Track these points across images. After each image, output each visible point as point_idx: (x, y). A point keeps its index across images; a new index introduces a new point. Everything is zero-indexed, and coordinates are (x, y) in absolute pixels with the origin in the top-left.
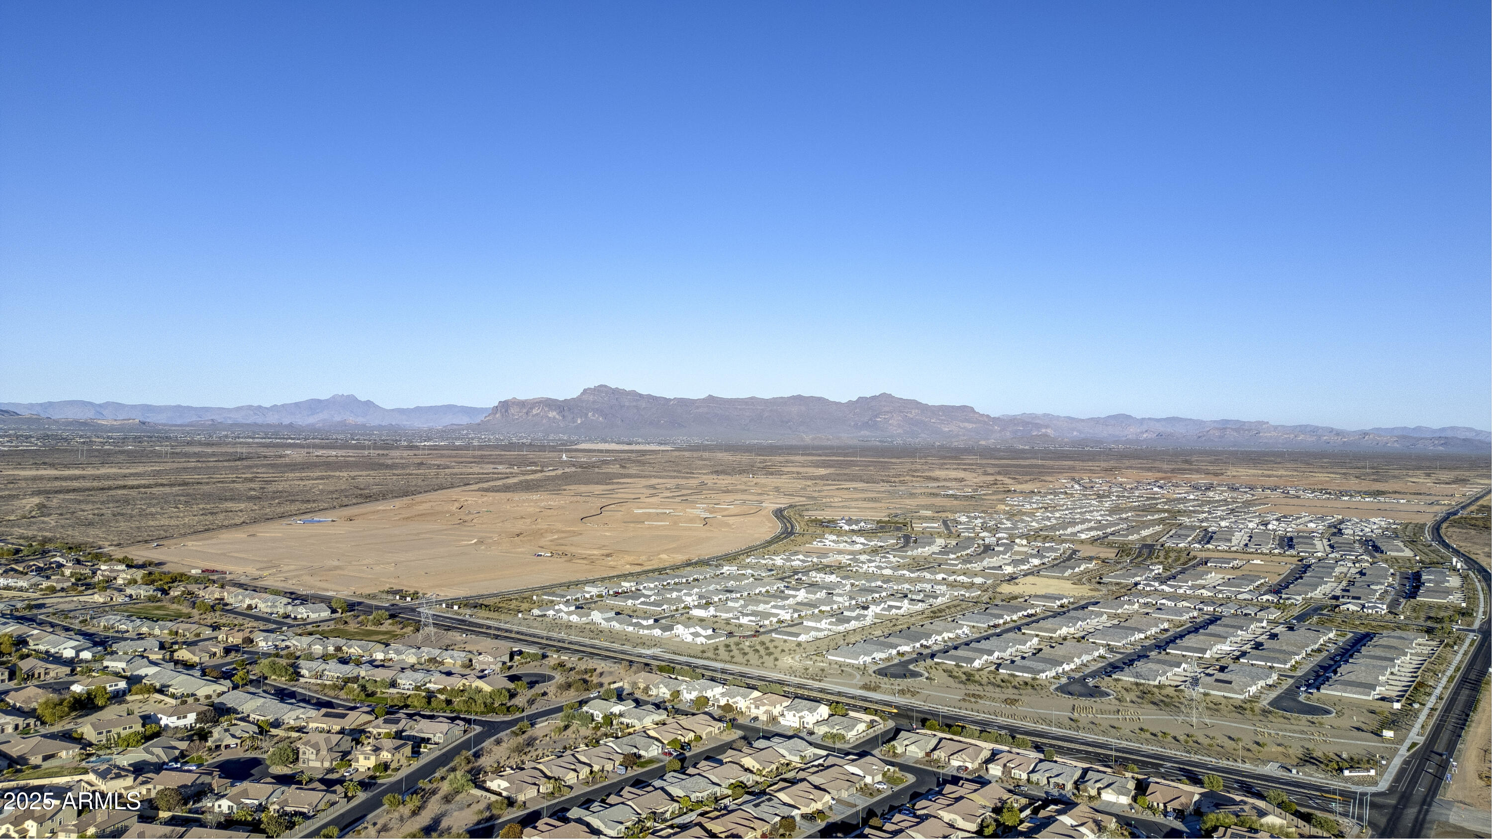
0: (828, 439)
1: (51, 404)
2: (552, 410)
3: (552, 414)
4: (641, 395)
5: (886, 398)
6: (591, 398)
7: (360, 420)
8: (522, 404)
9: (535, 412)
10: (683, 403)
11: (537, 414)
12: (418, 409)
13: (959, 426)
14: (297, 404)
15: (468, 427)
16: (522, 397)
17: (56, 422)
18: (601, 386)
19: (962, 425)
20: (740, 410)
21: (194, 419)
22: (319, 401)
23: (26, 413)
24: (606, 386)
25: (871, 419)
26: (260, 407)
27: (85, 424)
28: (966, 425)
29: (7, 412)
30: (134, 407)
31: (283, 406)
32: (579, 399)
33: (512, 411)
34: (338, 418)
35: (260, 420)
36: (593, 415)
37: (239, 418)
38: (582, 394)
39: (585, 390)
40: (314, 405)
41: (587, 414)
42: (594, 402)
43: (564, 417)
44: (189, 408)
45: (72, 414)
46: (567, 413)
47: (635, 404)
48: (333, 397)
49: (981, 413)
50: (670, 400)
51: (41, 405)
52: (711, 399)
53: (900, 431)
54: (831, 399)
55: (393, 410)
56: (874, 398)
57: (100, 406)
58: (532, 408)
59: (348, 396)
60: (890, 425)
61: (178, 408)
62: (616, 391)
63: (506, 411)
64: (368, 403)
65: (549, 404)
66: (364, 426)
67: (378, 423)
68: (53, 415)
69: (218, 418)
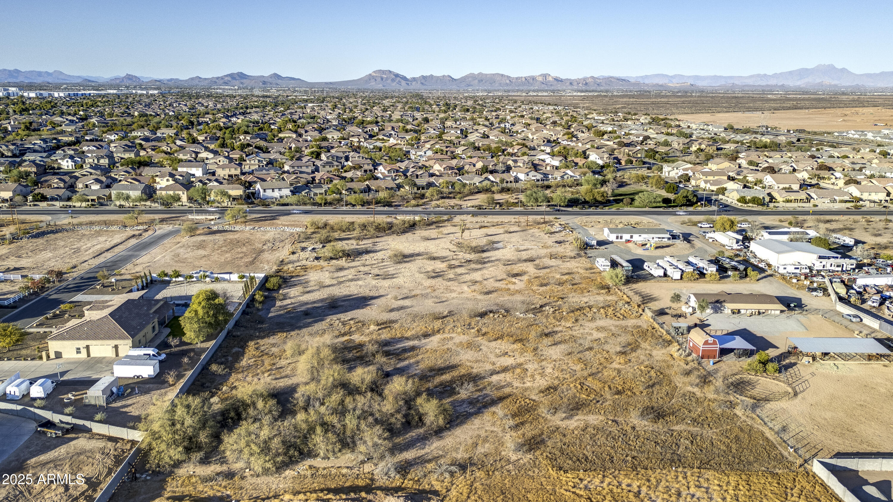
1: (647, 76)
7: (834, 82)
12: (883, 74)
14: (790, 72)
17: (647, 85)
21: (724, 83)
22: (807, 69)
23: (632, 81)
26: (765, 75)
29: (624, 80)
30: (689, 77)
31: (781, 74)
34: (818, 81)
35: (763, 83)
37: (751, 82)
40: (803, 73)
44: (722, 77)
48: (818, 66)
51: (642, 77)
55: (862, 75)
57: (672, 77)
59: (829, 65)
61: (716, 77)
64: (843, 70)
66: (836, 86)
67: (848, 84)
68: (647, 82)
69: (737, 82)
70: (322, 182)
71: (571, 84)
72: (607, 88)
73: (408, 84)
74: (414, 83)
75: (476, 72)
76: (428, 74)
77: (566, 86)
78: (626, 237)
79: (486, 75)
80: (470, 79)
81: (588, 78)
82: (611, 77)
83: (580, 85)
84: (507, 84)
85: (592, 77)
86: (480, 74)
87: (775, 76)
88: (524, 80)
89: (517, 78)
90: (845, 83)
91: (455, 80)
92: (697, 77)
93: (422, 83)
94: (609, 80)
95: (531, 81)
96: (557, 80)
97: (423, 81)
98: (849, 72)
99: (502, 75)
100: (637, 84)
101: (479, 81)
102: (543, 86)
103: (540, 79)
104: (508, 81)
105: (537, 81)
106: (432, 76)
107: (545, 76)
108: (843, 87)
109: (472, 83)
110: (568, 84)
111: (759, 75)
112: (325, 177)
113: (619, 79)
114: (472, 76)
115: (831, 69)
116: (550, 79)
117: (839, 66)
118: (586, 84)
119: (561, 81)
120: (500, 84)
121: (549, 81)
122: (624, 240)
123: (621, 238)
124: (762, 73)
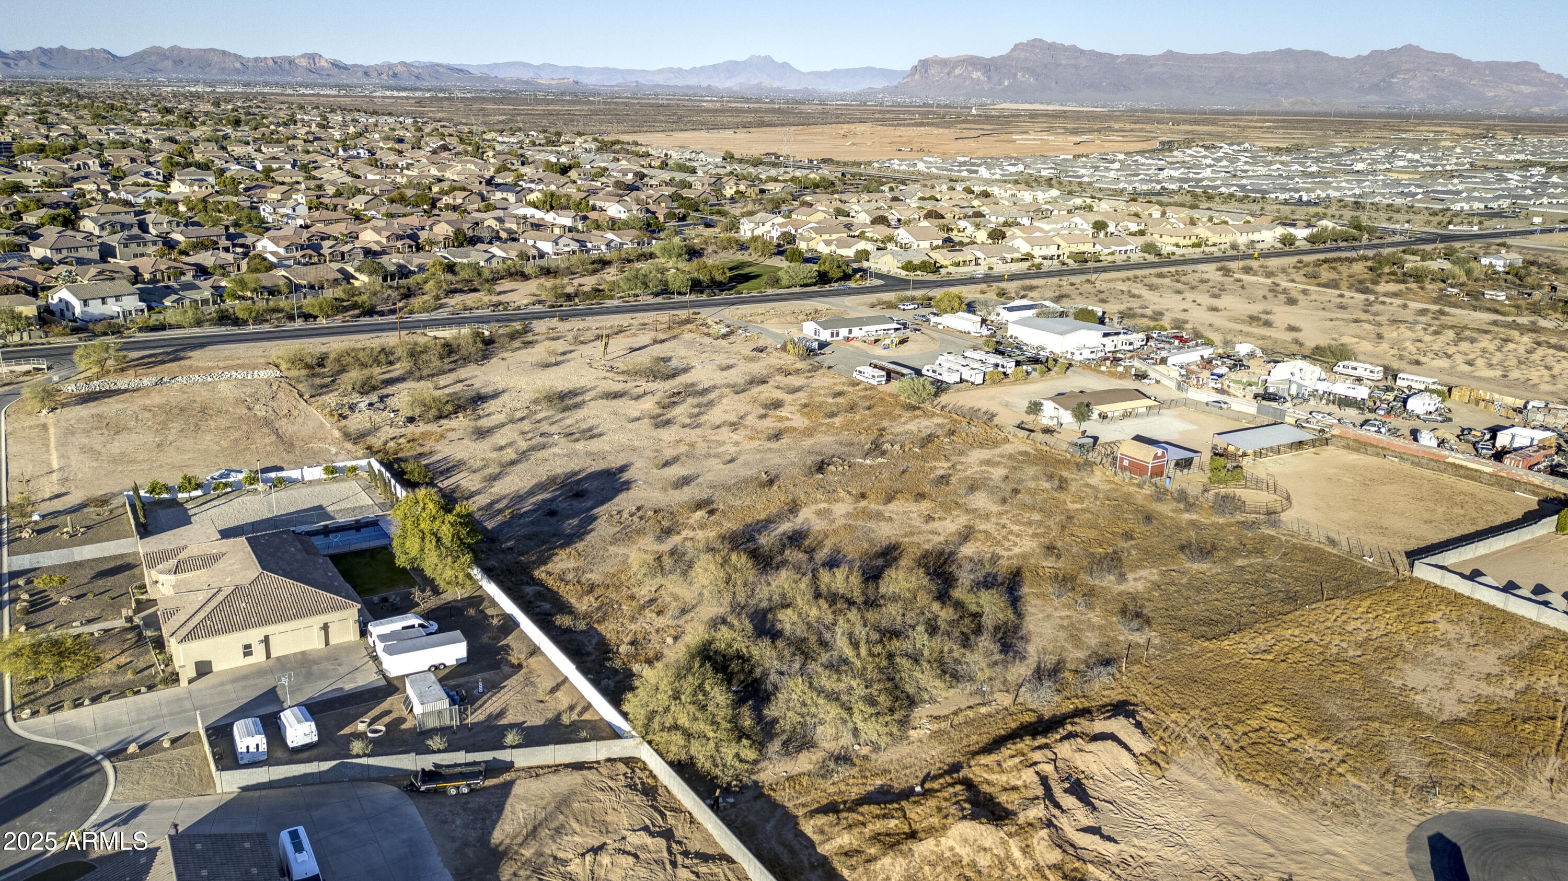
0: (1314, 104)
1: (496, 65)
2: (977, 70)
3: (976, 75)
4: (1082, 52)
5: (1411, 51)
6: (1022, 55)
7: (776, 84)
8: (944, 63)
9: (957, 72)
10: (1134, 61)
11: (960, 75)
12: (835, 72)
13: (1511, 90)
14: (715, 67)
15: (885, 90)
16: (944, 54)
17: (503, 80)
18: (1035, 40)
19: (1515, 88)
20: (1207, 68)
21: (621, 81)
22: (737, 63)
23: (476, 72)
24: (1041, 40)
25: (1383, 80)
26: (680, 69)
27: (527, 82)
28: (1523, 87)
29: (461, 70)
30: (567, 68)
31: (702, 68)
32: (1008, 57)
33: (932, 71)
34: (754, 82)
35: (680, 82)
36: (1023, 76)
37: (660, 80)
38: (1013, 50)
39: (1016, 45)
40: (732, 67)
41: (1015, 75)
42: (1026, 59)
43: (989, 78)
44: (616, 70)
45: (514, 74)
46: (992, 74)
47: (1073, 62)
48: (750, 58)
49: (1549, 71)
50: (1118, 57)
51: (488, 66)
52: (1170, 55)
53: (1422, 96)
54: (1333, 54)
56: (1393, 51)
57: (538, 67)
58: (954, 68)
59: (765, 57)
60: (1410, 87)
61: (606, 71)
62: (1052, 47)
63: (926, 71)
64: (785, 65)
65: (973, 62)
66: (780, 89)
67: (793, 87)
68: (501, 74)
69: (642, 80)
70: (159, 276)
71: (366, 73)
72: (435, 83)
73: (8, 65)
74: (22, 63)
75: (166, 45)
76: (54, 45)
77: (358, 79)
78: (844, 332)
79: (189, 51)
80: (153, 58)
81: (396, 65)
82: (438, 65)
83: (384, 77)
84: (237, 71)
85: (403, 64)
86: (173, 48)
87: (694, 71)
88: (271, 63)
89: (256, 60)
90: (790, 86)
91: (120, 58)
92: (579, 70)
93: (43, 64)
94: (435, 69)
95: (287, 66)
96: (335, 65)
97: (44, 59)
98: (792, 69)
99: (224, 53)
100: (485, 78)
101: (175, 62)
102: (313, 76)
103: (304, 62)
104: (238, 65)
105: (297, 66)
106: (62, 50)
107: (312, 57)
108: (791, 91)
109: (159, 66)
110: (360, 74)
111: (670, 70)
112: (163, 267)
113: (450, 68)
114: (156, 53)
115: (767, 64)
116: (324, 63)
117: (778, 59)
118: (395, 75)
119: (346, 68)
120: (223, 69)
121: (322, 68)
122: (841, 337)
123: (837, 335)
124: (675, 67)
